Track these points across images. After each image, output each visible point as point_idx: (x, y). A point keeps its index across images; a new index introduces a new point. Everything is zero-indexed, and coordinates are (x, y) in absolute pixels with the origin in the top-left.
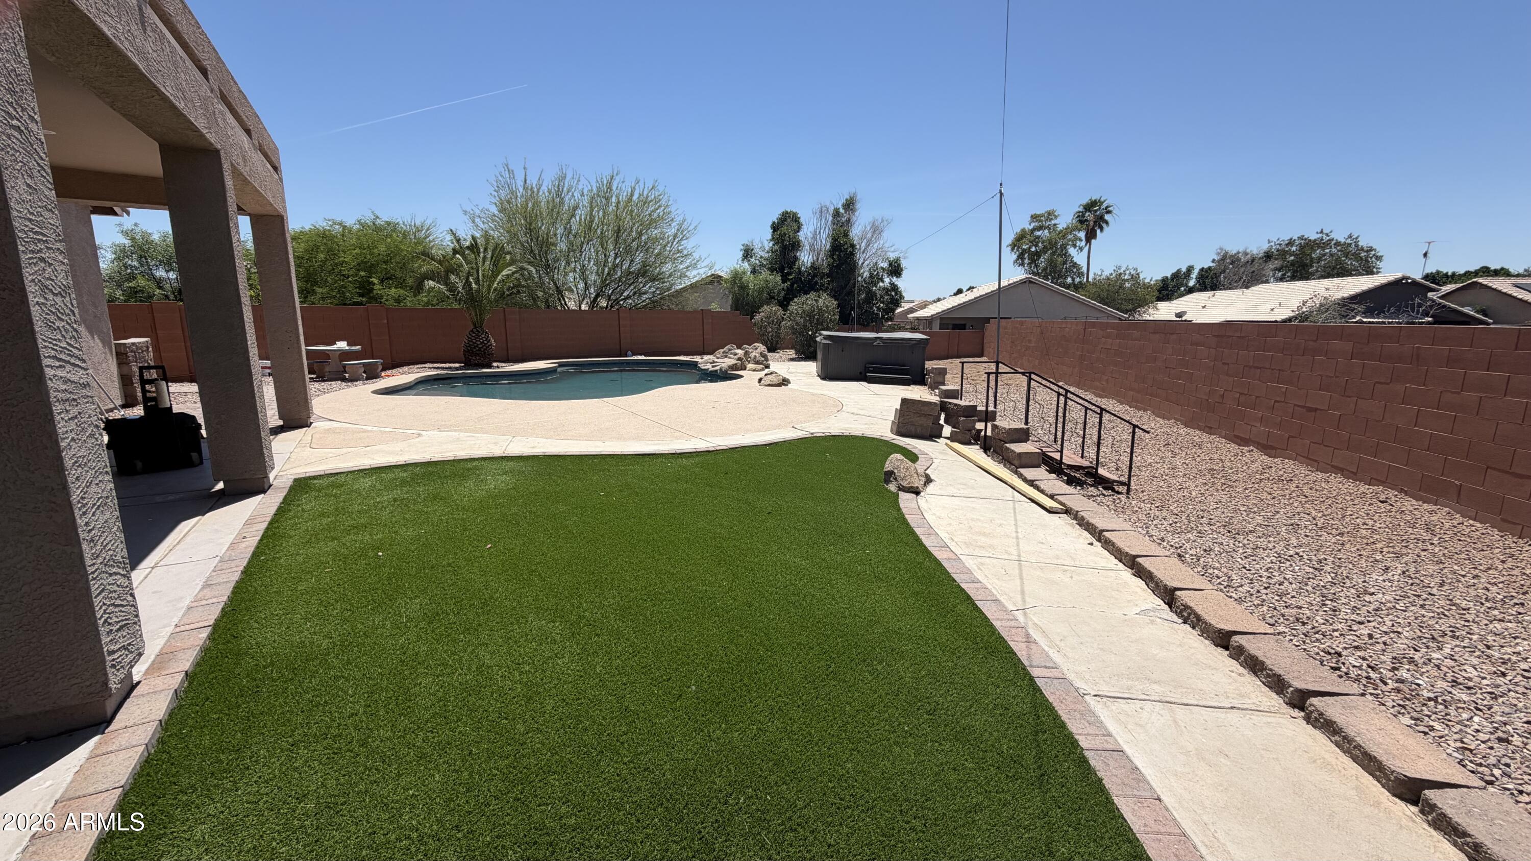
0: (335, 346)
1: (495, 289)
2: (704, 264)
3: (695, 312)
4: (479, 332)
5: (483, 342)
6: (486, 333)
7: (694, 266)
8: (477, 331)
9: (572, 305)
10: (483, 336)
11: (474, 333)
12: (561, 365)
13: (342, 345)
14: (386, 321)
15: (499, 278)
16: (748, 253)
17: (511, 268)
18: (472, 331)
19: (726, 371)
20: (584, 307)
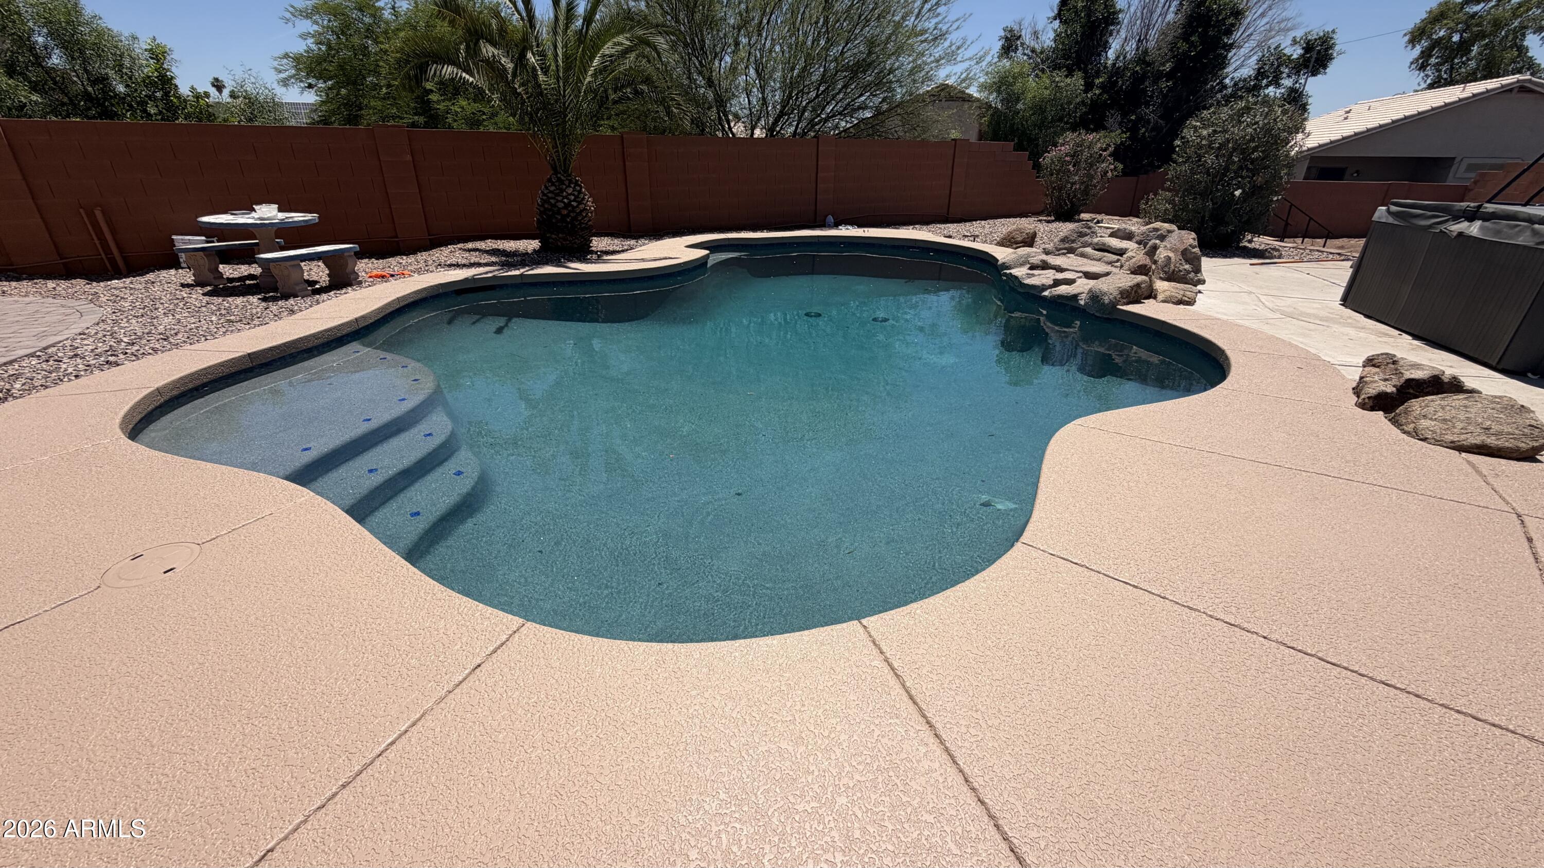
0: (253, 214)
1: (590, 90)
2: (969, 53)
3: (943, 143)
4: (562, 182)
5: (569, 204)
6: (576, 184)
7: (950, 57)
8: (559, 180)
9: (739, 129)
10: (570, 190)
11: (553, 184)
12: (713, 247)
13: (268, 213)
14: (409, 158)
15: (596, 62)
16: (1010, 43)
17: (620, 39)
18: (550, 180)
19: (1113, 305)
20: (758, 133)
